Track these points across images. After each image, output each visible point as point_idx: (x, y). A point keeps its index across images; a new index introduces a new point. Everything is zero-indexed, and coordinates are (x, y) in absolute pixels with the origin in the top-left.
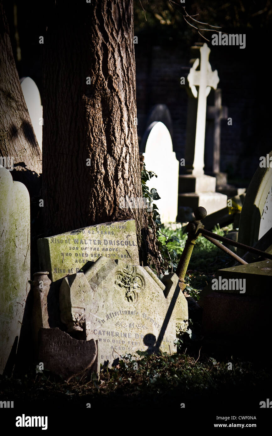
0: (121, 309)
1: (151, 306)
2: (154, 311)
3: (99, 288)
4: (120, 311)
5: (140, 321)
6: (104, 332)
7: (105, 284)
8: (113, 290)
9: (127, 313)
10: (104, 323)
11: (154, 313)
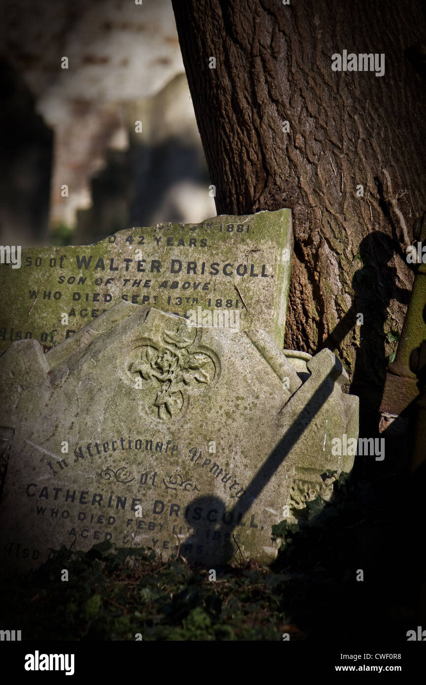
0: (126, 435)
1: (224, 430)
2: (230, 446)
3: (71, 379)
4: (122, 440)
5: (179, 468)
6: (58, 490)
7: (91, 371)
8: (115, 385)
9: (143, 446)
10: (62, 468)
11: (227, 451)
